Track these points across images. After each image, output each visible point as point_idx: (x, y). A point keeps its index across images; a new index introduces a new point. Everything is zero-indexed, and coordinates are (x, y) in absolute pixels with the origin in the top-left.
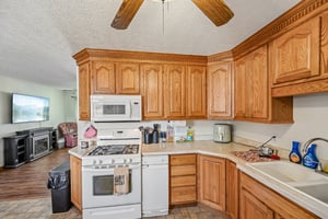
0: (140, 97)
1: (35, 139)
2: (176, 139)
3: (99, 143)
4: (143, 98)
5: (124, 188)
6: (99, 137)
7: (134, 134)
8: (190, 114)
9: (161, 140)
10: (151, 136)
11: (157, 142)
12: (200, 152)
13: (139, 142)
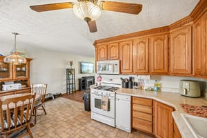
0: (118, 61)
1: (88, 80)
2: (145, 88)
3: (102, 85)
4: (120, 62)
5: (106, 107)
6: (102, 81)
7: (117, 81)
8: (152, 71)
9: (134, 87)
10: (127, 84)
11: (132, 88)
12: (154, 98)
13: (120, 87)
